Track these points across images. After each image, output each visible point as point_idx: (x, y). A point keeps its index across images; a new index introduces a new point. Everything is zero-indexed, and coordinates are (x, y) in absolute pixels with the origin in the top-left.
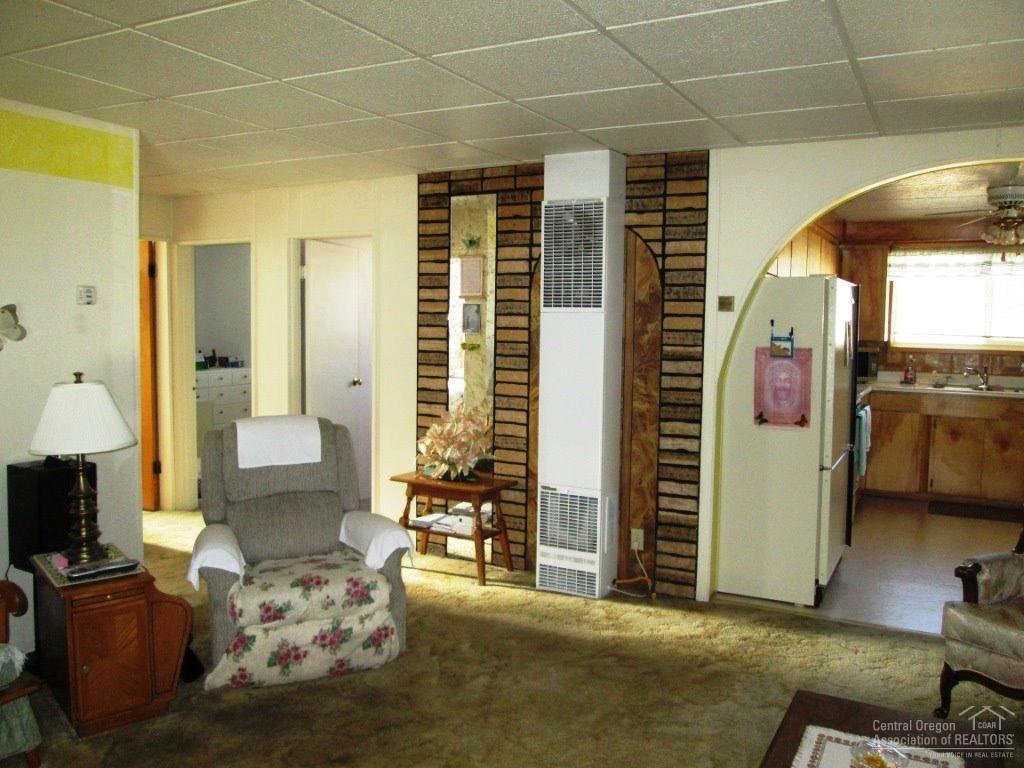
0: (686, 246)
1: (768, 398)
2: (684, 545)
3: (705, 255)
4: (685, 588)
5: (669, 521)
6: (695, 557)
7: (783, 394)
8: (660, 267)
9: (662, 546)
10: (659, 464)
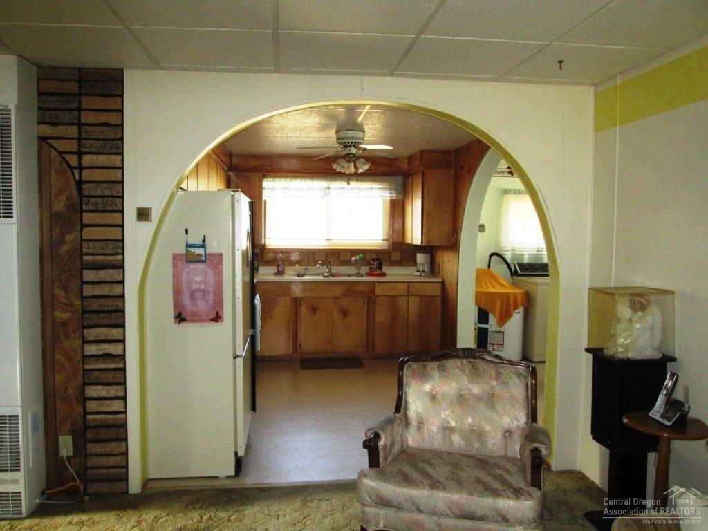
0: (102, 160)
1: (186, 299)
2: (114, 444)
3: (122, 168)
4: (118, 484)
5: (98, 423)
6: (126, 454)
7: (199, 295)
8: (77, 178)
9: (93, 448)
10: (84, 370)
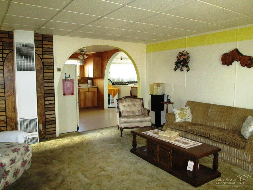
0: (48, 57)
1: (66, 90)
2: (53, 125)
3: (53, 59)
4: (54, 135)
5: (49, 121)
6: (55, 127)
7: (69, 89)
8: (42, 61)
9: (47, 127)
10: (45, 108)
